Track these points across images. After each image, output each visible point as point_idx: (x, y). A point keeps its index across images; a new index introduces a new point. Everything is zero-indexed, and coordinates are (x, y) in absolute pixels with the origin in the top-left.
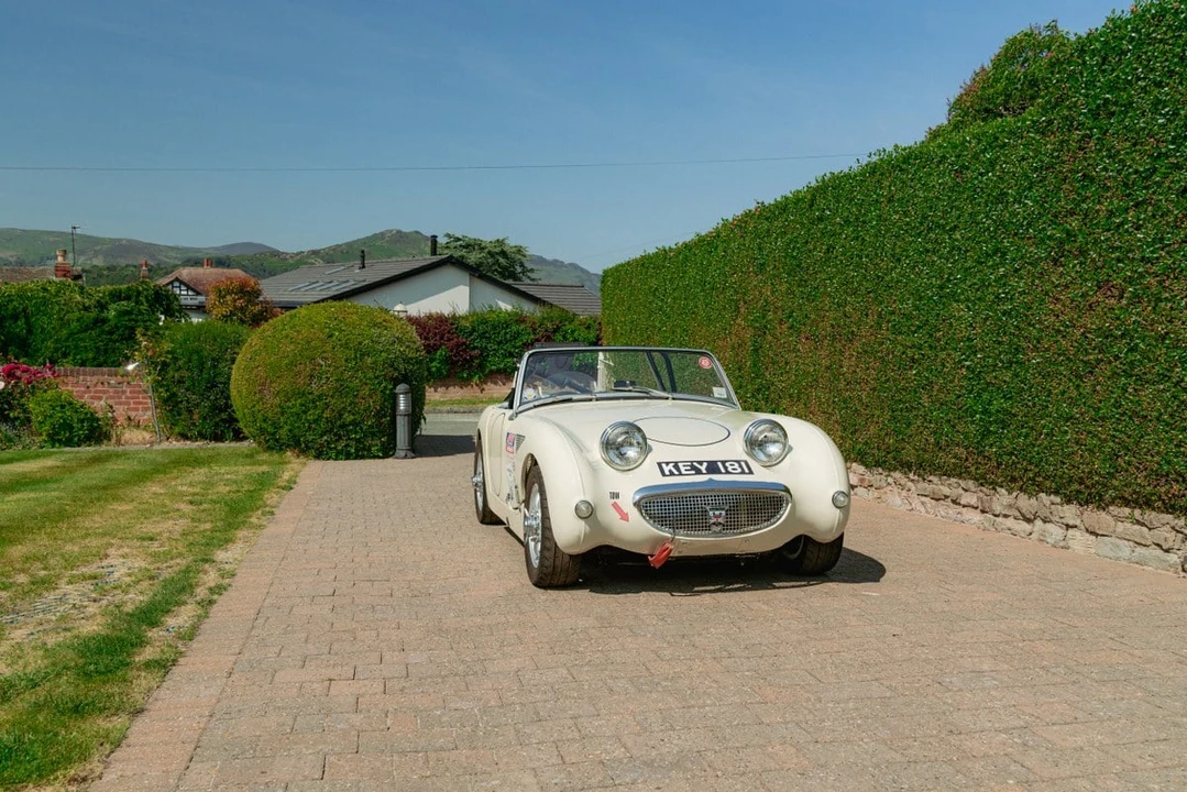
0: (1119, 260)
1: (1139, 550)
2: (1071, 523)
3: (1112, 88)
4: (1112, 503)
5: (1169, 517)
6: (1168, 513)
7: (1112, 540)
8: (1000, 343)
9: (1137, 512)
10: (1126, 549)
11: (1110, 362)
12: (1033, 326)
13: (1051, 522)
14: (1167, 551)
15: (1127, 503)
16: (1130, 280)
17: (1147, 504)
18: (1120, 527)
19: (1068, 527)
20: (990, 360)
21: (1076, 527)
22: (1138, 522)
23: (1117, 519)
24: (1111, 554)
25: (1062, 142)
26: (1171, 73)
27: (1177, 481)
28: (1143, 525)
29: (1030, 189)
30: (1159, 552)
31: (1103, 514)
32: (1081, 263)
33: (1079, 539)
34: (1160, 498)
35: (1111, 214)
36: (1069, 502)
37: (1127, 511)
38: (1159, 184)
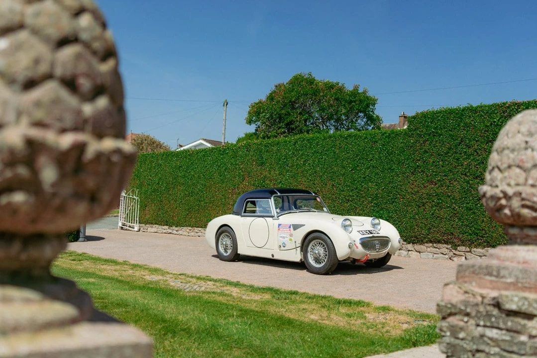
0: (435, 175)
1: (435, 255)
2: (410, 249)
3: (435, 128)
4: (427, 242)
5: (446, 245)
6: (445, 244)
7: (426, 253)
8: (389, 196)
9: (435, 245)
10: (431, 255)
11: (431, 203)
12: (403, 192)
13: (402, 250)
14: (445, 255)
15: (431, 242)
16: (439, 181)
17: (439, 242)
18: (429, 249)
19: (409, 251)
20: (385, 201)
21: (412, 250)
22: (435, 247)
23: (427, 247)
24: (426, 257)
25: (417, 141)
26: (455, 129)
27: (450, 235)
28: (437, 248)
29: (404, 152)
30: (442, 255)
31: (422, 246)
32: (421, 175)
33: (414, 254)
34: (444, 240)
35: (434, 162)
36: (409, 243)
37: (431, 244)
38: (450, 156)
